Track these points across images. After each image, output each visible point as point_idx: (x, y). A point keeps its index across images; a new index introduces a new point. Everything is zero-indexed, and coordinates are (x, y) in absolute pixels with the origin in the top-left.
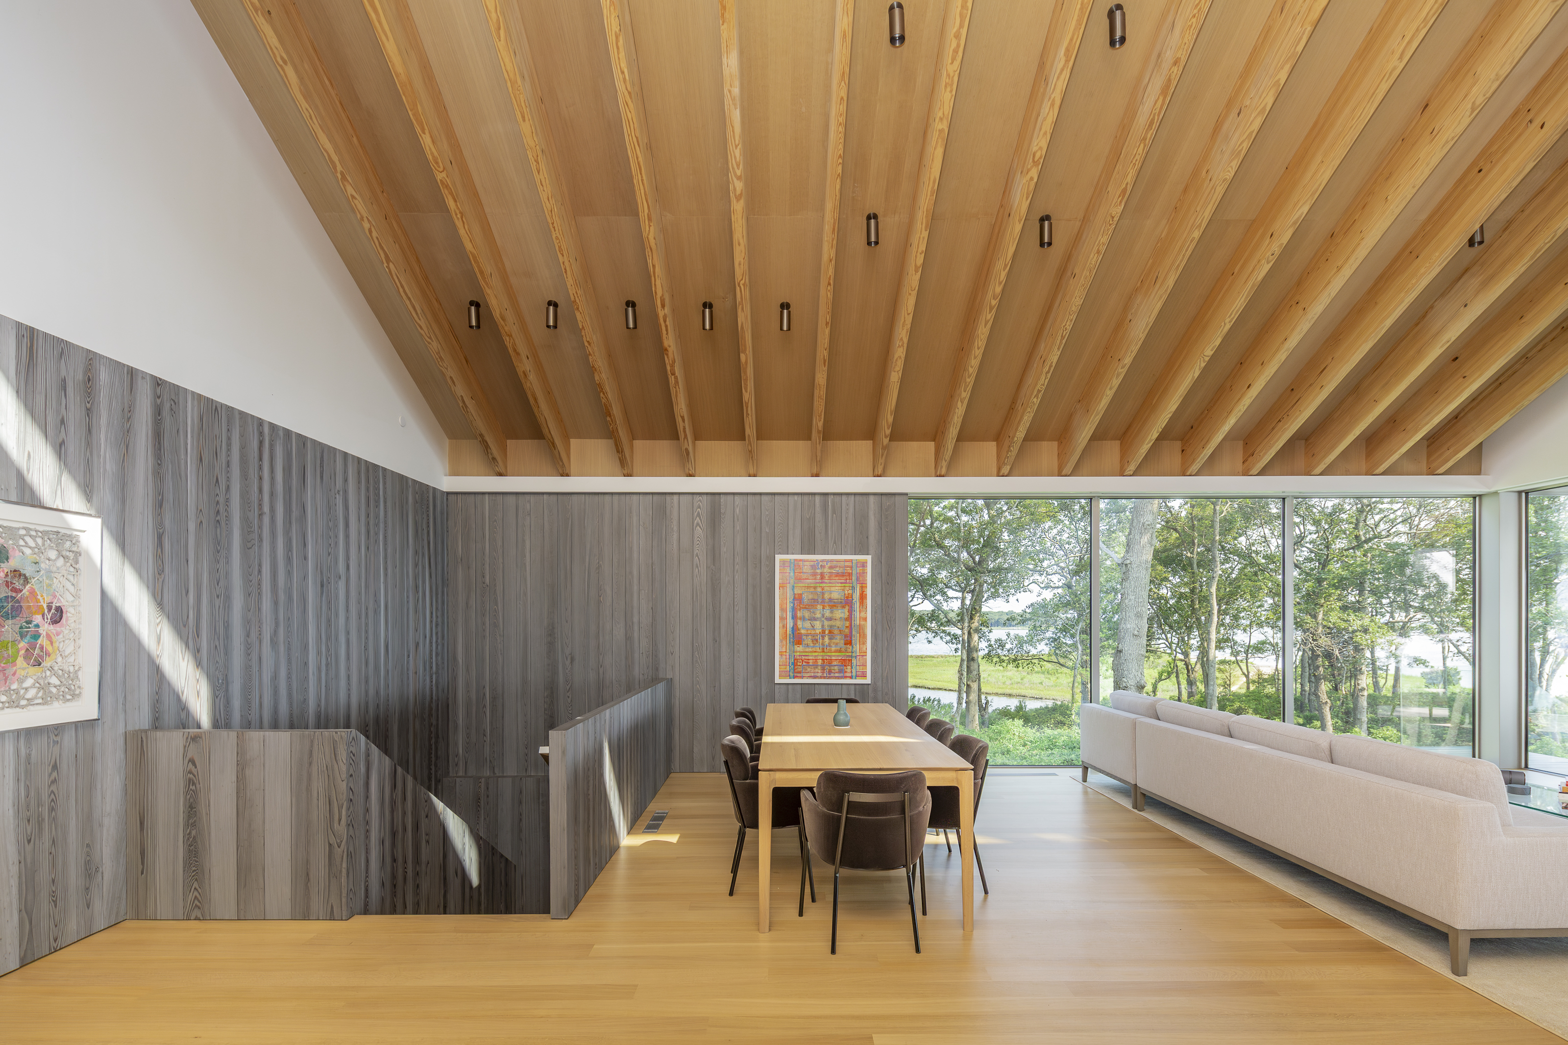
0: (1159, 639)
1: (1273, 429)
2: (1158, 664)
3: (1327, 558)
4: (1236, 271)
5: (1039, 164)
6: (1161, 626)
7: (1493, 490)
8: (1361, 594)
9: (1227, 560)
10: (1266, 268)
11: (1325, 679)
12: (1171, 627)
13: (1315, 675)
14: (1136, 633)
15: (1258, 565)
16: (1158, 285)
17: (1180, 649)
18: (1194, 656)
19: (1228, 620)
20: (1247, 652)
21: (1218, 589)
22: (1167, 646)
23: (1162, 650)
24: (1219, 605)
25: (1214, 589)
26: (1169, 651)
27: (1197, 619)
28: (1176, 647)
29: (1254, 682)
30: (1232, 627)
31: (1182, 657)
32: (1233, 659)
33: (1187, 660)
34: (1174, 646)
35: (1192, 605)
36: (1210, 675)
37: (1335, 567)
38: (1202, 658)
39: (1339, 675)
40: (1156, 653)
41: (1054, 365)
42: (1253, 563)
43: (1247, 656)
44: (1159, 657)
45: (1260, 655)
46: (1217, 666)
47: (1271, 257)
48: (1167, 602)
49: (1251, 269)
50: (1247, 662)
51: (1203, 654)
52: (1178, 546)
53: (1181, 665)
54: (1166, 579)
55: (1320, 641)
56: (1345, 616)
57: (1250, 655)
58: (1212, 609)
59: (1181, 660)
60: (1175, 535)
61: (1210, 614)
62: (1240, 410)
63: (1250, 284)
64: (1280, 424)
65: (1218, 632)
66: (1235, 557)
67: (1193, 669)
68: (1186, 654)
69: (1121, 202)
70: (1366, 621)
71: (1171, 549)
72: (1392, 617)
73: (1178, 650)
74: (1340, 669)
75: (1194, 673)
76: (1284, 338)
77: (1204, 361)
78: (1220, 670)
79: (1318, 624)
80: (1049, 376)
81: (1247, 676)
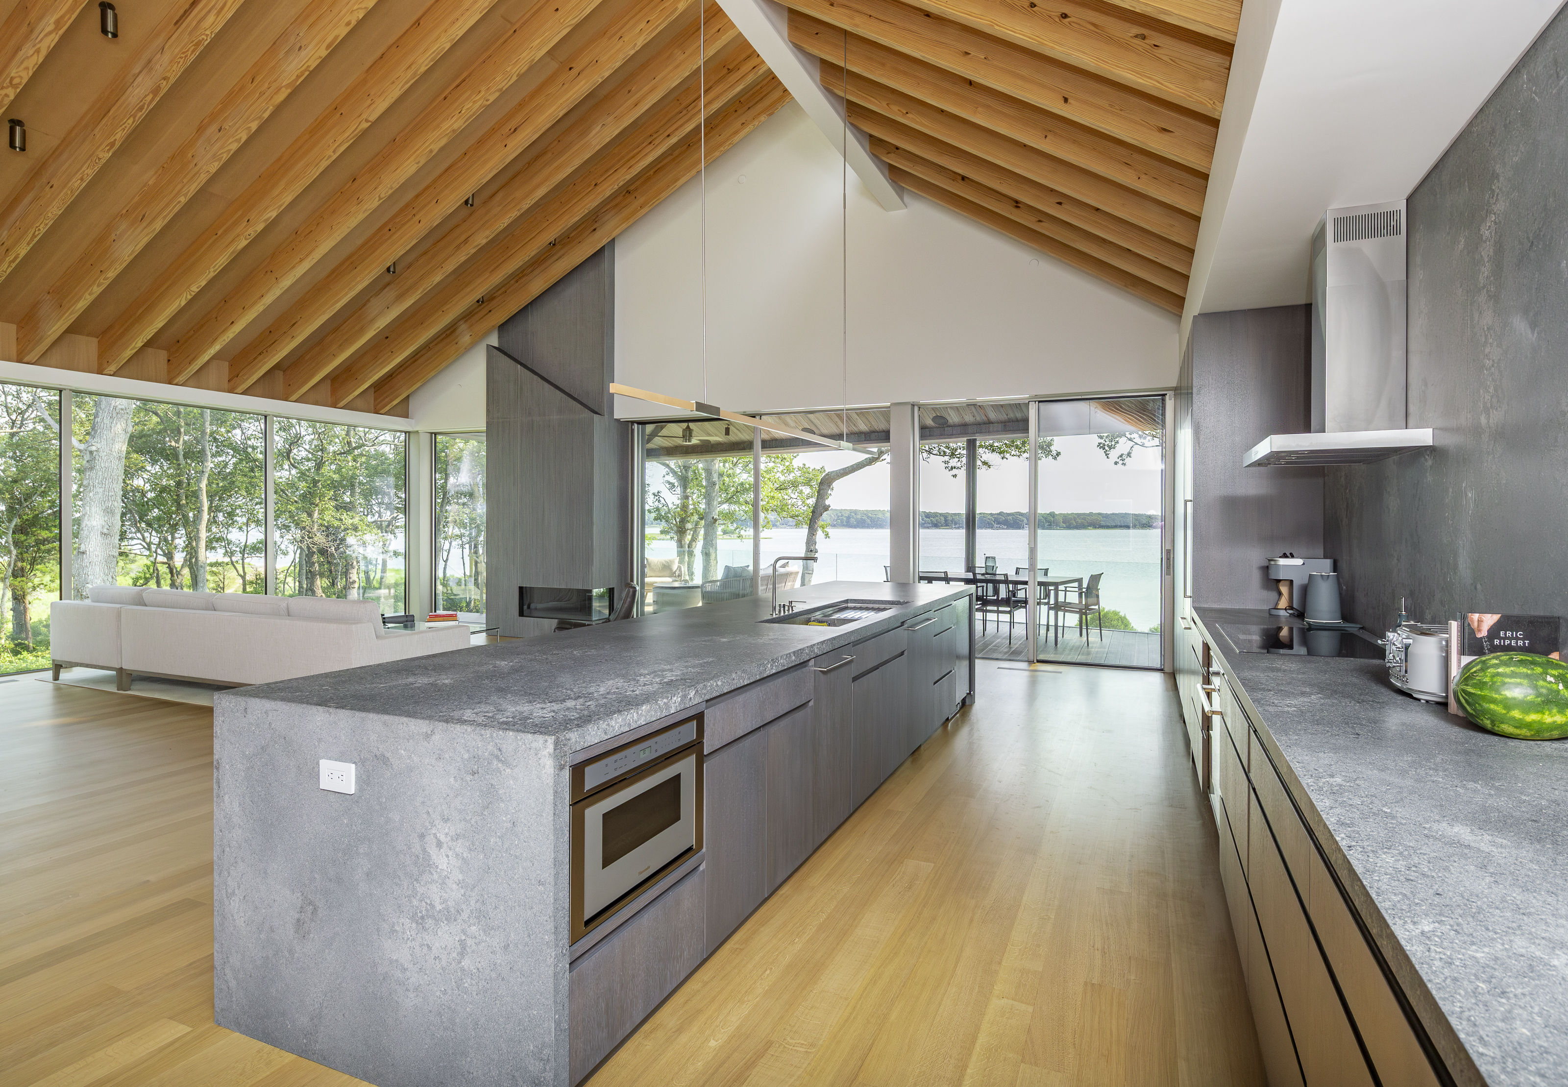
0: (132, 538)
1: (255, 358)
2: (131, 570)
3: (322, 460)
4: (219, 233)
5: (18, 88)
6: (136, 524)
7: (416, 429)
8: (352, 495)
9: (218, 454)
10: (243, 243)
11: (322, 575)
12: (149, 524)
13: (310, 571)
14: (105, 531)
15: (255, 460)
16: (144, 224)
17: (162, 549)
18: (179, 559)
19: (221, 517)
20: (243, 552)
21: (209, 484)
22: (144, 547)
23: (138, 552)
24: (211, 500)
25: (203, 485)
26: (147, 553)
27: (184, 516)
28: (157, 548)
29: (251, 583)
30: (228, 526)
31: (165, 560)
32: (227, 560)
33: (171, 562)
34: (153, 547)
35: (177, 502)
36: (199, 577)
37: (329, 470)
38: (191, 558)
39: (336, 571)
40: (127, 556)
41: (21, 256)
42: (248, 458)
43: (243, 556)
44: (133, 561)
45: (258, 555)
46: (208, 568)
47: (248, 237)
48: (143, 494)
49: (230, 239)
50: (243, 562)
51: (191, 554)
52: (159, 433)
53: (163, 569)
54: (143, 469)
55: (316, 539)
56: (338, 515)
57: (246, 555)
58: (202, 506)
59: (164, 563)
60: (155, 419)
61: (199, 510)
62: (224, 340)
63: (231, 249)
64: (261, 356)
65: (209, 530)
66: (229, 451)
67: (178, 573)
68: (169, 556)
69: (109, 150)
70: (356, 520)
71: (150, 436)
72: (380, 516)
73: (159, 551)
74: (337, 564)
75: (179, 576)
76: (260, 295)
77: (190, 295)
78: (214, 573)
79: (313, 522)
80: (14, 265)
81: (243, 577)
